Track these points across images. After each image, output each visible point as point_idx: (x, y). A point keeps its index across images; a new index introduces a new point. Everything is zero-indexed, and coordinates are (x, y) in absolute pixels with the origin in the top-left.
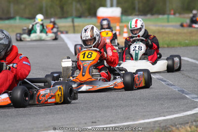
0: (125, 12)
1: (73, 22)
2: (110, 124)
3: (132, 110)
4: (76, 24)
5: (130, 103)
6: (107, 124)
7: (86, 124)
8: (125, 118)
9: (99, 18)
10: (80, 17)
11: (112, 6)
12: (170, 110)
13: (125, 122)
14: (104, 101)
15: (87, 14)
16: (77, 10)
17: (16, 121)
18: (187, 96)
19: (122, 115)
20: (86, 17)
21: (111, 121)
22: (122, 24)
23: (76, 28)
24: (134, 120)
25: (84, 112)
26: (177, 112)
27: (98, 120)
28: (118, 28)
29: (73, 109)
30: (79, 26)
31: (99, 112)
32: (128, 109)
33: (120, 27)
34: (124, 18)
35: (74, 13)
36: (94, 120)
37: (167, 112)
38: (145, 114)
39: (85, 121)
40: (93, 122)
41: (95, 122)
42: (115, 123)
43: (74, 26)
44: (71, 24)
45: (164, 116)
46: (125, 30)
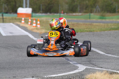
0: (34, 11)
1: (3, 16)
2: (24, 78)
3: (37, 70)
4: (4, 17)
5: (36, 66)
7: (9, 78)
9: (18, 14)
10: (7, 13)
11: (26, 7)
12: (61, 70)
14: (21, 64)
15: (11, 11)
16: (5, 9)
18: (71, 62)
19: (31, 73)
20: (11, 13)
21: (25, 76)
22: (32, 18)
23: (4, 20)
25: (9, 71)
26: (65, 72)
27: (17, 76)
28: (30, 20)
29: (2, 69)
30: (6, 18)
31: (17, 71)
33: (31, 20)
34: (34, 14)
35: (3, 11)
36: (14, 76)
37: (58, 72)
40: (14, 77)
41: (15, 77)
43: (3, 18)
44: (1, 17)
45: (57, 74)
46: (34, 22)
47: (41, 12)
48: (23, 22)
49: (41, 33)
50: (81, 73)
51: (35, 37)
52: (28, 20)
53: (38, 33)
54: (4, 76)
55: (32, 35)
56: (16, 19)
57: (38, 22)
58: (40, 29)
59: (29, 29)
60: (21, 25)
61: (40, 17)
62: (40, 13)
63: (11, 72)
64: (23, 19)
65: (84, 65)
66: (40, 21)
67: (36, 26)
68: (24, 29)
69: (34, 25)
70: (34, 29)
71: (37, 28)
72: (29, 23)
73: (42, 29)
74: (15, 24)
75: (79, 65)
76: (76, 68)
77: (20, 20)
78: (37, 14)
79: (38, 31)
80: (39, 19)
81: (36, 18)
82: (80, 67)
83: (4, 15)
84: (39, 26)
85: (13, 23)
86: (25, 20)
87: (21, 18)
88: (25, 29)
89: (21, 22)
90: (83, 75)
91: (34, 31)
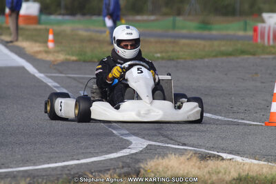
5: (33, 139)
8: (22, 161)
12: (89, 150)
18: (114, 132)
19: (19, 156)
21: (3, 164)
22: (39, 27)
24: (35, 164)
26: (97, 154)
32: (29, 148)
37: (83, 153)
38: (52, 155)
45: (78, 160)
47: (63, 11)
50: (134, 156)
51: (40, 71)
53: (48, 61)
55: (34, 66)
57: (51, 37)
58: (54, 52)
59: (27, 52)
61: (59, 23)
62: (60, 14)
65: (144, 138)
66: (55, 35)
68: (16, 53)
70: (40, 52)
71: (47, 50)
73: (58, 52)
75: (132, 139)
76: (126, 144)
78: (53, 17)
79: (49, 58)
80: (57, 28)
82: (134, 142)
84: (51, 45)
88: (19, 52)
90: (138, 161)
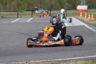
0: (89, 8)
2: (82, 57)
3: (92, 51)
4: (67, 13)
6: (81, 57)
9: (78, 10)
10: (69, 9)
11: (83, 5)
13: (89, 56)
15: (72, 8)
16: (68, 7)
17: (41, 55)
19: (87, 53)
22: (87, 13)
23: (67, 15)
24: (93, 55)
25: (71, 51)
27: (77, 55)
28: (86, 14)
31: (77, 52)
32: (90, 50)
33: (87, 14)
34: (89, 10)
35: (67, 8)
36: (75, 55)
39: (71, 56)
40: (74, 56)
41: (75, 56)
42: (84, 56)
46: (89, 15)
47: (95, 8)
48: (81, 16)
49: (94, 23)
51: (90, 27)
52: (85, 14)
53: (92, 24)
54: (67, 56)
55: (88, 25)
56: (75, 14)
57: (92, 16)
58: (94, 21)
59: (85, 21)
60: (80, 18)
61: (94, 12)
62: (94, 9)
63: (73, 53)
64: (81, 13)
66: (94, 15)
67: (91, 19)
68: (81, 21)
69: (89, 18)
70: (89, 21)
71: (91, 20)
72: (86, 17)
73: (95, 21)
74: (75, 17)
77: (79, 15)
78: (92, 10)
79: (92, 22)
80: (93, 13)
81: (91, 13)
83: (67, 11)
84: (92, 18)
85: (74, 17)
86: (82, 14)
87: (79, 13)
88: (83, 21)
89: (79, 16)
91: (89, 22)
